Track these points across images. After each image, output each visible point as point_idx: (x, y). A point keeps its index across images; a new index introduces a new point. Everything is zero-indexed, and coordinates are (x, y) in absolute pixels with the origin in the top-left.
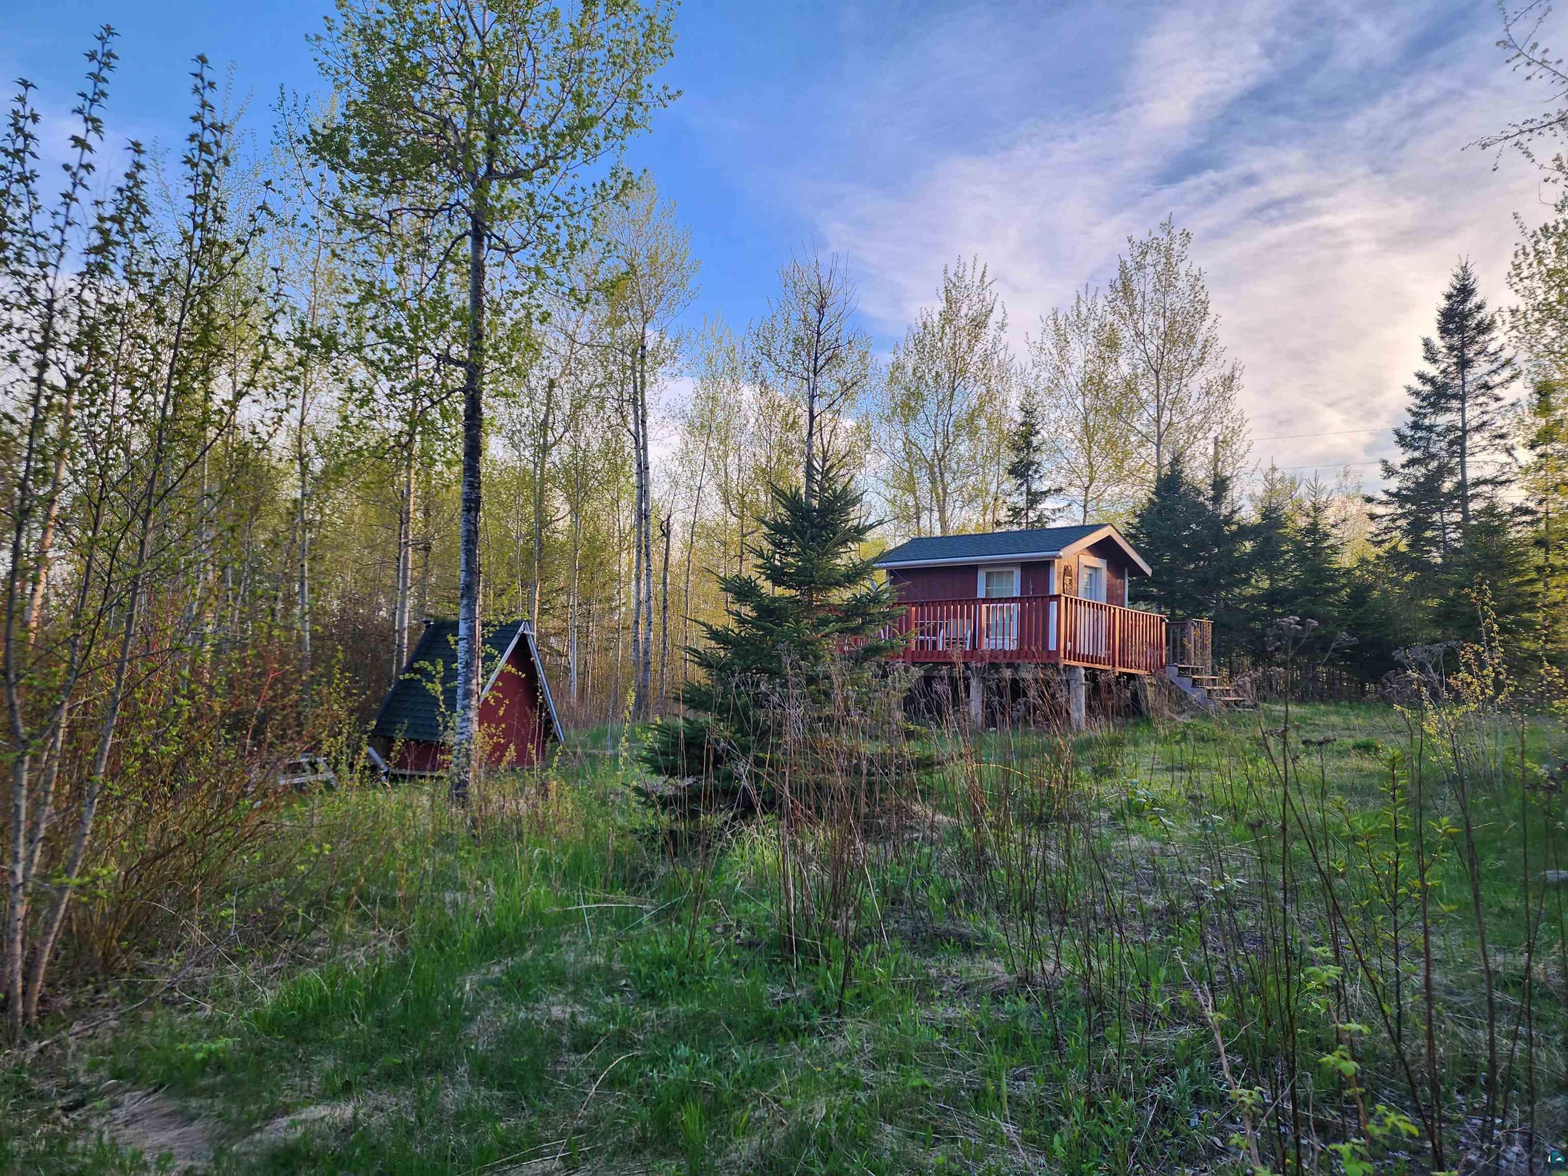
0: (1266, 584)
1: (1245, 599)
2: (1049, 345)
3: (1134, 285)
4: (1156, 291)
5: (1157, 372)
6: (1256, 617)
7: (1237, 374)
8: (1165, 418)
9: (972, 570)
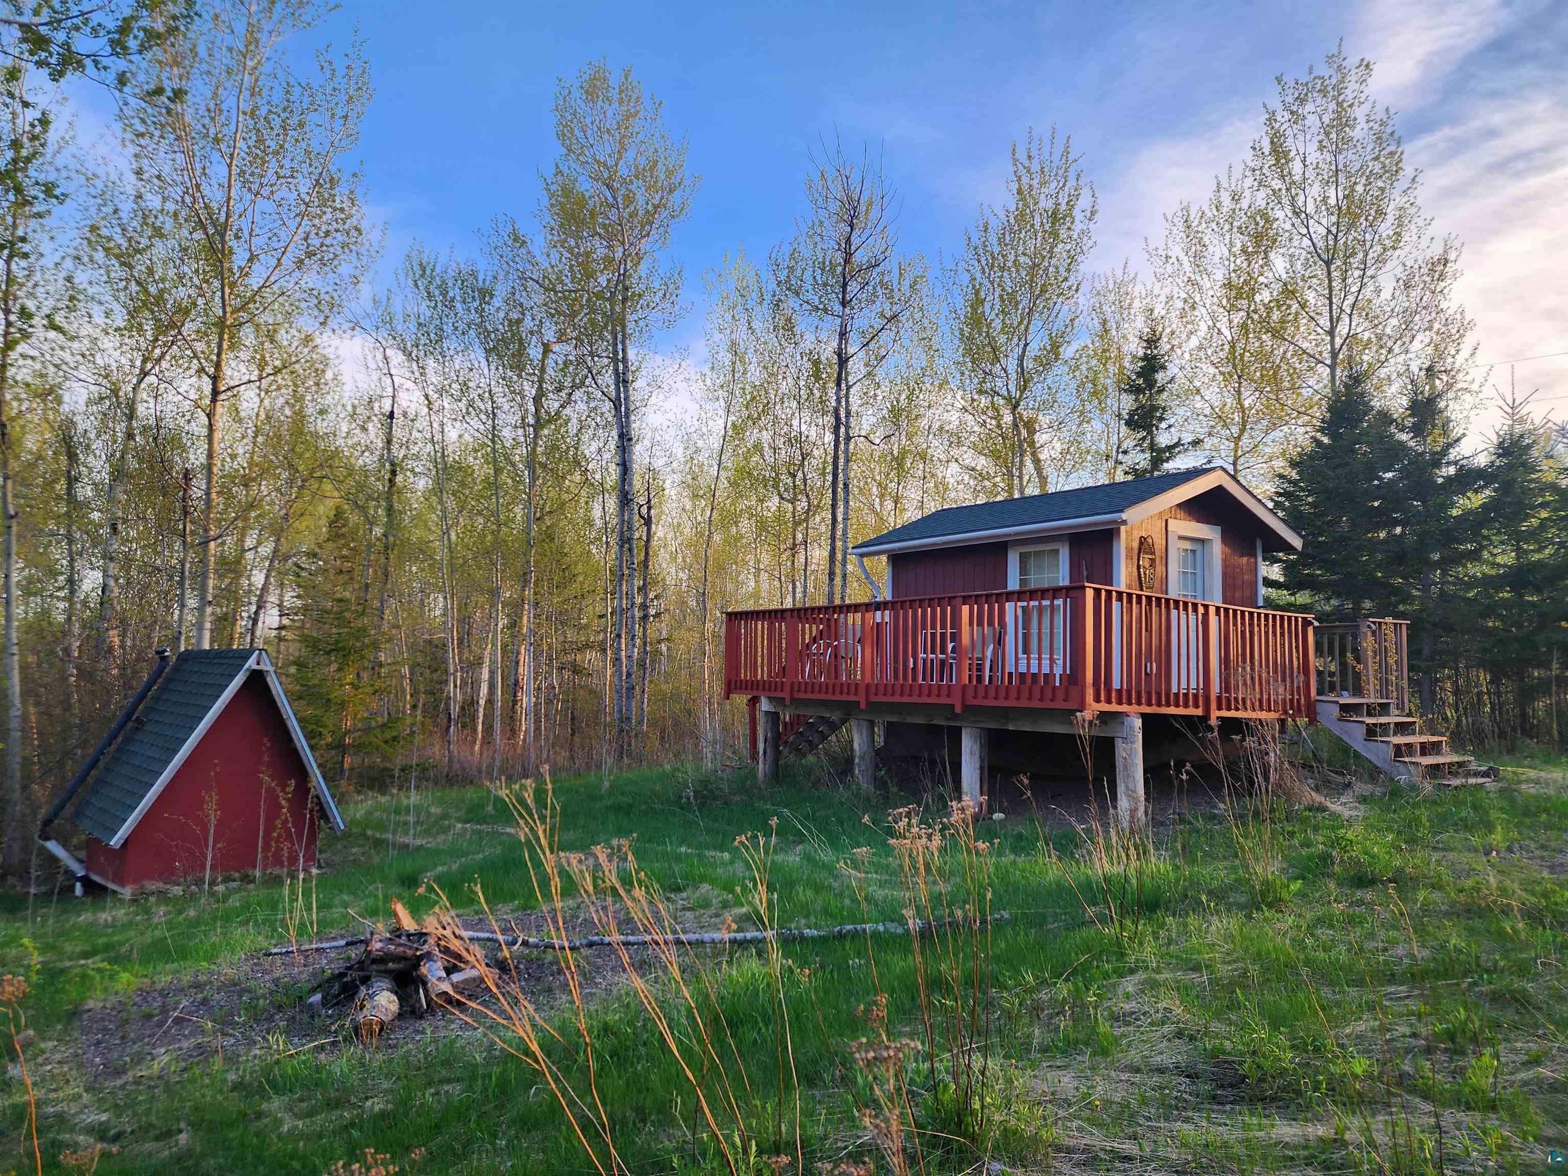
0: (1506, 558)
1: (1474, 582)
2: (1176, 251)
3: (1289, 143)
4: (1321, 148)
5: (1328, 263)
6: (1490, 611)
7: (1452, 256)
8: (1342, 329)
9: (1000, 548)
